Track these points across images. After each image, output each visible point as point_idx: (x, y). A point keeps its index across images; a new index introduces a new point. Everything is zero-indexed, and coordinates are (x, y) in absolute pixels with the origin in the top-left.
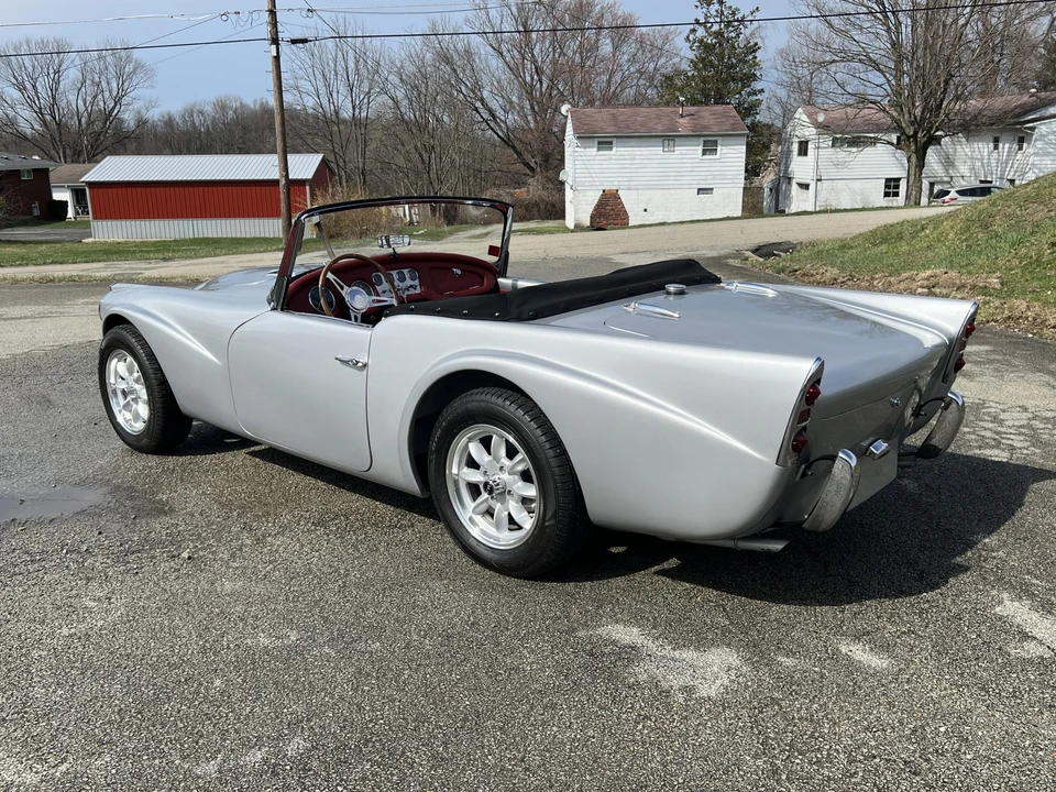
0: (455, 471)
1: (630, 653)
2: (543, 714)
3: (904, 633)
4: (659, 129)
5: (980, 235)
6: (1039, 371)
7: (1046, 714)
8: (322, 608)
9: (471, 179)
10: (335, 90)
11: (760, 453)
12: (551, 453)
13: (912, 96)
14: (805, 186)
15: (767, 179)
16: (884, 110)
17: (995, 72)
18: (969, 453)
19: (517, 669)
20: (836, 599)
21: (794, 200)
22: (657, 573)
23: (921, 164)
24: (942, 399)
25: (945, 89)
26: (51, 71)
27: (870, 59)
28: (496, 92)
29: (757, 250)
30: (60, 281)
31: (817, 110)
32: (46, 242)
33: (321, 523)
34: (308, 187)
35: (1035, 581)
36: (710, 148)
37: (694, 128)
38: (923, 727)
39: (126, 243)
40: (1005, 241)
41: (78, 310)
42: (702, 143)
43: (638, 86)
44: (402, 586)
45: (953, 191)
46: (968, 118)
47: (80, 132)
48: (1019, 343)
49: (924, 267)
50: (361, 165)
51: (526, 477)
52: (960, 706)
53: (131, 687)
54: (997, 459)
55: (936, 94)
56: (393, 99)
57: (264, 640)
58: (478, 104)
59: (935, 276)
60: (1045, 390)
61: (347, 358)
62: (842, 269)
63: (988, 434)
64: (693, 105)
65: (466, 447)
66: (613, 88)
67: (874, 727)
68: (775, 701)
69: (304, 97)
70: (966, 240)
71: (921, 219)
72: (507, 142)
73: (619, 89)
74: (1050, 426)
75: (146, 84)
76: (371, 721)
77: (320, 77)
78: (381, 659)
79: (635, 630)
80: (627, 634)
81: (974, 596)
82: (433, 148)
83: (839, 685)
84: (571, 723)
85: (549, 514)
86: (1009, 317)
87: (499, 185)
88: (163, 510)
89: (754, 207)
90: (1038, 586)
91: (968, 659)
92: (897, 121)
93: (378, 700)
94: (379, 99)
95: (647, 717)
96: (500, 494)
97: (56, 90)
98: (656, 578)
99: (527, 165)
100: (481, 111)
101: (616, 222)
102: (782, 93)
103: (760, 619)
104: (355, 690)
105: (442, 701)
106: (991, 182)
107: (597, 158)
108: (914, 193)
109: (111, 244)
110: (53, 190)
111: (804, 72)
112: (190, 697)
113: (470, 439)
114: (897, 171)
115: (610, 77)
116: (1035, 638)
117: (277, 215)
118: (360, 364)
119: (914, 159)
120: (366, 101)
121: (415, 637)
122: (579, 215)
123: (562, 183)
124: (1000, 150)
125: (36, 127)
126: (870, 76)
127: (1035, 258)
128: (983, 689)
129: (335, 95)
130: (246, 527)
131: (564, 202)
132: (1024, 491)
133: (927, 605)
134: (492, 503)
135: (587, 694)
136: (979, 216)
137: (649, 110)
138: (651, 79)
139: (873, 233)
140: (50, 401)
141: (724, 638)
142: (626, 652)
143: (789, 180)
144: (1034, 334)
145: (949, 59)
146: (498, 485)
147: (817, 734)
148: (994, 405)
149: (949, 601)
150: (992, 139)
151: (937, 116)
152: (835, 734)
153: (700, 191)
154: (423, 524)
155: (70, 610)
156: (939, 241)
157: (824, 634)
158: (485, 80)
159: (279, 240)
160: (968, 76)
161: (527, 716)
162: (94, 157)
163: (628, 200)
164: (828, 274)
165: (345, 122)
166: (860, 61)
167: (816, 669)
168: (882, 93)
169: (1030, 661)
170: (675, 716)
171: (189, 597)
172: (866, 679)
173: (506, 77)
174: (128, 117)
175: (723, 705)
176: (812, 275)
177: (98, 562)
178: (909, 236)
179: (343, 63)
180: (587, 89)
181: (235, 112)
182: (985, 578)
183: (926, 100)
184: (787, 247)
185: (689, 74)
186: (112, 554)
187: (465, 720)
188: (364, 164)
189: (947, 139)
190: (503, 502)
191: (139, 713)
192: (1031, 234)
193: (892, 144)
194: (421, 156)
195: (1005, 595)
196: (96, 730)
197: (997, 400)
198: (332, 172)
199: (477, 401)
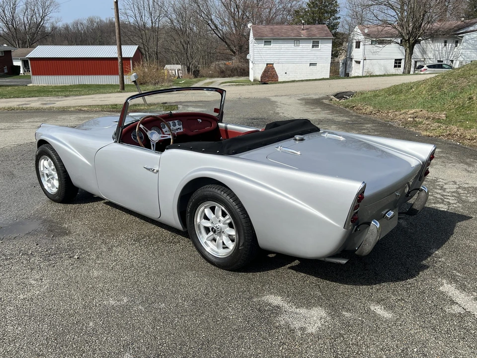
0: (198, 220)
1: (277, 310)
2: (237, 342)
3: (399, 300)
4: (293, 35)
5: (437, 93)
6: (462, 163)
7: (461, 342)
8: (138, 286)
9: (206, 56)
10: (143, 15)
11: (337, 223)
12: (242, 217)
13: (408, 21)
14: (358, 62)
15: (341, 59)
16: (395, 28)
17: (446, 10)
18: (430, 206)
19: (226, 318)
20: (369, 281)
21: (354, 68)
22: (289, 268)
23: (411, 53)
24: (418, 189)
25: (423, 18)
26: (11, 4)
27: (390, 4)
28: (218, 16)
29: (336, 95)
30: (17, 110)
31: (364, 27)
32: (10, 86)
33: (137, 240)
34: (131, 61)
35: (458, 274)
36: (315, 45)
37: (309, 35)
38: (407, 348)
39: (48, 87)
40: (448, 96)
41: (26, 125)
42: (312, 42)
43: (283, 14)
44: (174, 274)
45: (425, 66)
46: (433, 32)
47: (26, 33)
48: (454, 147)
49: (412, 107)
50: (155, 50)
51: (230, 225)
52: (423, 338)
53: (52, 326)
54: (442, 209)
55: (419, 20)
56: (170, 19)
57: (112, 302)
58: (210, 22)
59: (416, 112)
60: (465, 173)
61: (149, 167)
62: (375, 107)
63: (439, 196)
64: (308, 24)
65: (204, 210)
66: (272, 15)
67: (385, 349)
68: (341, 335)
69: (129, 17)
70: (431, 94)
71: (410, 83)
72: (223, 39)
73: (274, 16)
74: (466, 192)
75: (56, 11)
76: (160, 345)
77: (137, 8)
78: (165, 312)
79: (279, 298)
80: (275, 300)
81: (431, 281)
82: (189, 42)
83: (370, 327)
84: (250, 346)
85: (241, 244)
86: (449, 134)
87: (219, 60)
88: (65, 233)
89: (335, 71)
90: (459, 276)
91: (427, 314)
92: (400, 33)
93: (163, 334)
94: (164, 19)
95: (284, 344)
96: (219, 233)
97: (14, 13)
98: (289, 271)
99: (232, 50)
100: (211, 25)
101: (272, 79)
102: (349, 19)
103: (335, 292)
104: (153, 328)
105: (193, 335)
106: (442, 61)
107: (264, 49)
108: (408, 66)
109: (41, 87)
110: (13, 60)
111: (359, 9)
112: (79, 331)
113: (205, 207)
114: (400, 56)
115: (270, 10)
116: (457, 303)
117: (117, 74)
118: (155, 171)
119: (408, 51)
120: (158, 20)
121: (180, 301)
122: (256, 75)
123: (248, 60)
124: (447, 46)
125: (5, 30)
126: (389, 11)
127: (461, 104)
128: (433, 329)
129: (143, 17)
130: (104, 242)
131: (249, 68)
132: (454, 226)
133: (409, 286)
134: (215, 236)
135: (257, 331)
136: (437, 83)
137: (288, 26)
138: (289, 11)
139: (389, 89)
140: (13, 174)
141: (319, 303)
142: (275, 309)
144: (460, 143)
145: (425, 4)
146: (218, 229)
147: (360, 352)
148: (442, 181)
149: (419, 283)
150: (444, 41)
151: (419, 31)
152: (368, 352)
153: (311, 64)
154: (184, 241)
155: (23, 286)
156: (419, 94)
157: (363, 300)
158: (212, 11)
159: (118, 85)
160: (434, 12)
161: (231, 343)
162: (32, 45)
163: (278, 68)
164: (368, 109)
165: (148, 29)
166: (385, 5)
167: (360, 318)
168: (394, 20)
169: (455, 315)
170: (297, 343)
171: (78, 279)
172: (382, 324)
173: (223, 9)
174: (48, 26)
175: (318, 337)
176: (361, 109)
177: (36, 260)
178: (405, 91)
179: (147, 2)
180: (260, 15)
181: (97, 24)
182: (436, 272)
183: (414, 23)
184: (350, 94)
185: (307, 10)
186: (43, 255)
187: (203, 344)
188: (157, 50)
189: (423, 41)
190: (220, 236)
191: (56, 339)
192: (460, 93)
193: (398, 43)
194: (183, 46)
195: (444, 281)
196: (36, 349)
197: (443, 178)
198: (142, 54)
199: (208, 191)
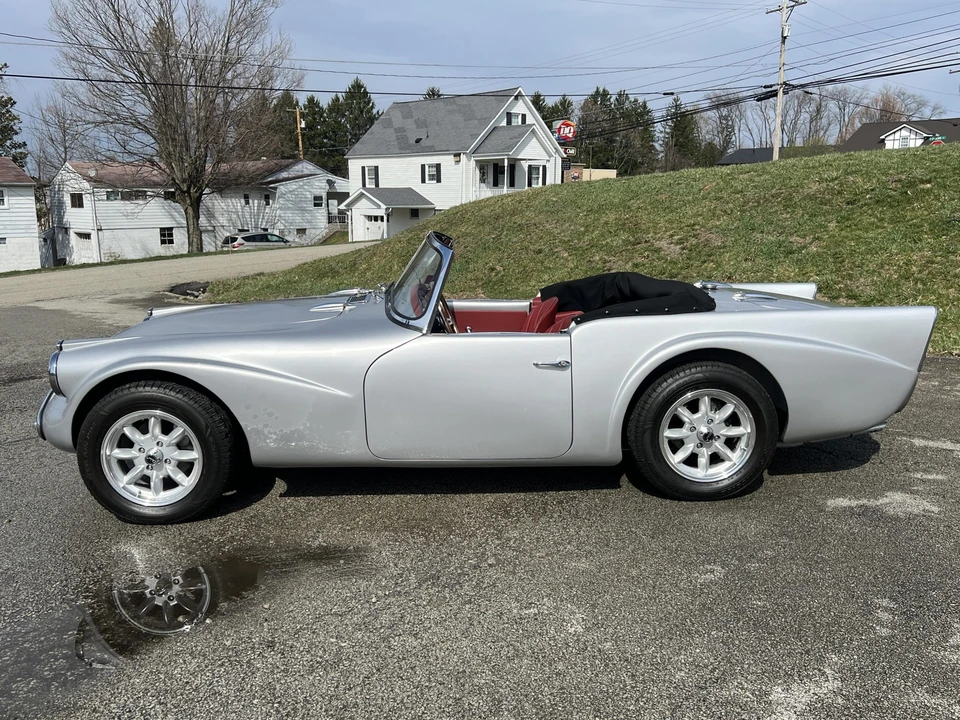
143: (66, 230)
